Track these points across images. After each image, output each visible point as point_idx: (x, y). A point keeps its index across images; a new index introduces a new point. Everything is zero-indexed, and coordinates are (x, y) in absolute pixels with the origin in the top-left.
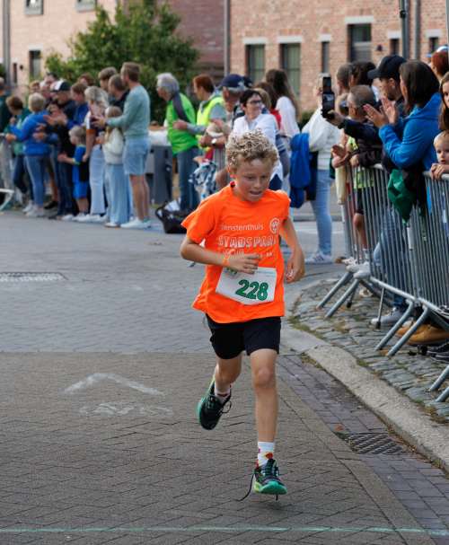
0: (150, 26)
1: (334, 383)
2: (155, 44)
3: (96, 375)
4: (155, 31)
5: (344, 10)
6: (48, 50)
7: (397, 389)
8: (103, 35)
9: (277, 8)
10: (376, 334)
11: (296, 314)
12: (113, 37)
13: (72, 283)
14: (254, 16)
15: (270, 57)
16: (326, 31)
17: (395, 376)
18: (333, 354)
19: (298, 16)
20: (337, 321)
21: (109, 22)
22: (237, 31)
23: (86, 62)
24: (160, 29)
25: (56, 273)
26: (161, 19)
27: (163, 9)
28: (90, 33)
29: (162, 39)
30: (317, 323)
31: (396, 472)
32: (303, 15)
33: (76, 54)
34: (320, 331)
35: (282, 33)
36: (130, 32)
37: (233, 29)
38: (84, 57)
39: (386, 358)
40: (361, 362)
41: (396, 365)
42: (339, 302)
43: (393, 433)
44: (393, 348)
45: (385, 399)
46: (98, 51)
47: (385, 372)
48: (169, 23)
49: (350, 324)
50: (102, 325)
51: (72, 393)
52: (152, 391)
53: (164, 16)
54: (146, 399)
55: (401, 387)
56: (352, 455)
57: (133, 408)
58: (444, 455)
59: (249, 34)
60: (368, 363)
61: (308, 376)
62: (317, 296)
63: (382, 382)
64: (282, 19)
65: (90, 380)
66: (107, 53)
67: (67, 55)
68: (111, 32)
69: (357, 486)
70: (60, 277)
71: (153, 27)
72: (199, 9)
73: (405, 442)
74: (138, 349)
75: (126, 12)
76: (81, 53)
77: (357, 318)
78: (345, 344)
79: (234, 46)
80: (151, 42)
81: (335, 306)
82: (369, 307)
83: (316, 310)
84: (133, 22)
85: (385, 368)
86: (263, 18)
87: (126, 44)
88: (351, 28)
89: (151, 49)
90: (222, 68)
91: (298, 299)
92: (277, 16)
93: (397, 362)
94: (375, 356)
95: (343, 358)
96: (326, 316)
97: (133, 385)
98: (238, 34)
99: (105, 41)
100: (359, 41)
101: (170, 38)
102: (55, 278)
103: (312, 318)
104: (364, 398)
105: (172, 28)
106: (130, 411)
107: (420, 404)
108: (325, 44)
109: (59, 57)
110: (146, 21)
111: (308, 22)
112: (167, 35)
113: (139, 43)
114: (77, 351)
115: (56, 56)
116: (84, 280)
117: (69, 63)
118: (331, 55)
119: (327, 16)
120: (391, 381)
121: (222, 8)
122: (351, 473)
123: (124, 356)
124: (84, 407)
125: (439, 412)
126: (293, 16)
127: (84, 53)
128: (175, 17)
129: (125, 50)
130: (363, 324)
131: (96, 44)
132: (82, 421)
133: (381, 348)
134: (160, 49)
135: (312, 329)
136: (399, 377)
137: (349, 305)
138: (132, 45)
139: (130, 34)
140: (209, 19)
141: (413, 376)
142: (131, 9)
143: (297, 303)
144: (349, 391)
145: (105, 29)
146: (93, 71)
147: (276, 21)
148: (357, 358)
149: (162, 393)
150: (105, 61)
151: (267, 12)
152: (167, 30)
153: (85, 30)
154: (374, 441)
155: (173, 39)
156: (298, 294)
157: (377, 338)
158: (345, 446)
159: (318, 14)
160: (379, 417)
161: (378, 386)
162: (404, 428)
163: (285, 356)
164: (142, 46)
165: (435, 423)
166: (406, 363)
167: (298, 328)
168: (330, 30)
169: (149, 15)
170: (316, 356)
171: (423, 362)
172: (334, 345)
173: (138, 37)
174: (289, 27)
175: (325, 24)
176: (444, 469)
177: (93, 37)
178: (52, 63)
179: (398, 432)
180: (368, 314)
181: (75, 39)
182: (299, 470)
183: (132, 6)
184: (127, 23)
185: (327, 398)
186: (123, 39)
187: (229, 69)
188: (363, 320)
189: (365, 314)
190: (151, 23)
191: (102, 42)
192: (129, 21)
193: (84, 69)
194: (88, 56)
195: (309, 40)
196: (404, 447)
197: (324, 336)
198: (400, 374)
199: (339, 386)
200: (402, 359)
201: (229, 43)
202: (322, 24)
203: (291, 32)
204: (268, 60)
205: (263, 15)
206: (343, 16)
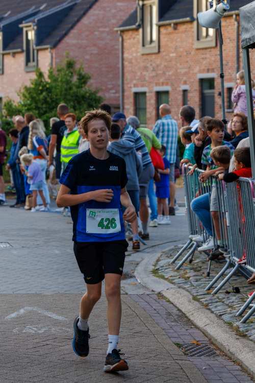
0: (71, 81)
1: (178, 312)
2: (74, 93)
3: (26, 308)
4: (74, 85)
5: (197, 69)
6: (5, 97)
7: (216, 315)
8: (41, 88)
9: (154, 68)
10: (207, 280)
11: (157, 268)
12: (47, 89)
13: (16, 249)
14: (139, 74)
15: (150, 100)
16: (185, 83)
17: (216, 307)
18: (178, 293)
19: (167, 73)
20: (182, 272)
21: (44, 79)
22: (128, 84)
23: (30, 105)
24: (77, 84)
25: (5, 243)
26: (78, 77)
27: (80, 71)
28: (33, 86)
29: (79, 90)
30: (169, 273)
31: (211, 367)
32: (170, 73)
33: (24, 100)
34: (171, 278)
35: (157, 84)
36: (58, 86)
37: (125, 82)
38: (29, 102)
39: (211, 296)
40: (195, 298)
41: (217, 300)
42: (184, 259)
43: (212, 343)
44: (216, 289)
45: (208, 322)
46: (37, 98)
47: (210, 304)
48: (83, 79)
49: (191, 274)
50: (32, 276)
51: (9, 320)
52: (60, 318)
53: (80, 75)
54: (56, 323)
55: (219, 314)
56: (184, 357)
57: (47, 329)
58: (243, 357)
59: (135, 86)
60: (200, 299)
61: (162, 308)
62: (171, 256)
63: (207, 311)
64: (156, 76)
65: (22, 311)
66: (43, 99)
67: (17, 100)
68: (45, 86)
69: (185, 377)
70: (8, 245)
71: (73, 82)
72: (104, 69)
73: (219, 349)
74: (54, 291)
75: (55, 73)
76: (26, 99)
77: (195, 270)
78: (186, 286)
79: (126, 94)
80: (71, 92)
81: (181, 262)
82: (203, 263)
83: (169, 265)
84: (60, 79)
85: (210, 301)
86: (145, 75)
87: (55, 93)
88: (202, 81)
89: (72, 97)
90: (119, 108)
91: (159, 258)
92: (154, 74)
93: (218, 298)
94: (204, 294)
95: (184, 296)
96: (176, 268)
97: (49, 314)
98: (129, 86)
99: (42, 91)
100: (207, 89)
101: (83, 89)
102: (5, 246)
103: (166, 270)
104: (195, 321)
105: (85, 83)
106: (45, 331)
107: (230, 324)
108: (185, 91)
109: (12, 102)
110: (68, 78)
111: (173, 77)
112: (82, 87)
113: (63, 93)
114: (15, 293)
115: (10, 101)
116: (23, 247)
117: (19, 106)
118: (189, 98)
119: (186, 74)
120: (213, 310)
121: (119, 68)
122: (182, 369)
123: (44, 296)
124: (17, 329)
125: (241, 329)
126: (164, 73)
127: (28, 100)
128: (87, 76)
129: (54, 97)
130: (199, 273)
131: (36, 93)
132: (14, 337)
133: (209, 289)
134: (77, 96)
135: (166, 277)
136: (219, 307)
137: (191, 261)
138: (59, 94)
139: (57, 87)
140: (111, 76)
141: (226, 307)
142: (59, 71)
143: (158, 261)
144: (186, 317)
145: (42, 84)
146: (34, 111)
147: (153, 77)
148: (193, 296)
149: (66, 319)
150: (42, 104)
151: (147, 71)
152: (82, 84)
153: (29, 84)
154: (200, 349)
155: (86, 89)
156: (159, 255)
157: (207, 282)
158: (180, 352)
159: (180, 72)
160: (204, 333)
161: (204, 313)
162: (219, 340)
163: (148, 295)
164: (66, 94)
165: (238, 337)
166: (224, 298)
167: (157, 277)
168: (188, 83)
169: (70, 74)
170: (167, 294)
171: (234, 298)
172: (179, 287)
173: (63, 89)
174: (161, 80)
175: (185, 78)
176: (241, 366)
177: (34, 89)
178: (7, 106)
179: (214, 342)
180: (202, 267)
181: (23, 91)
182: (149, 367)
183: (60, 68)
184: (55, 80)
185: (172, 322)
186: (53, 90)
187: (123, 108)
188: (199, 271)
189: (200, 267)
190: (71, 79)
191: (39, 92)
192: (58, 79)
193: (28, 110)
194: (31, 101)
195: (175, 89)
196: (218, 352)
197: (174, 281)
198: (219, 306)
199: (180, 314)
200: (221, 296)
201: (123, 91)
202: (182, 79)
203: (163, 84)
204: (148, 102)
205: (145, 73)
206: (196, 74)
